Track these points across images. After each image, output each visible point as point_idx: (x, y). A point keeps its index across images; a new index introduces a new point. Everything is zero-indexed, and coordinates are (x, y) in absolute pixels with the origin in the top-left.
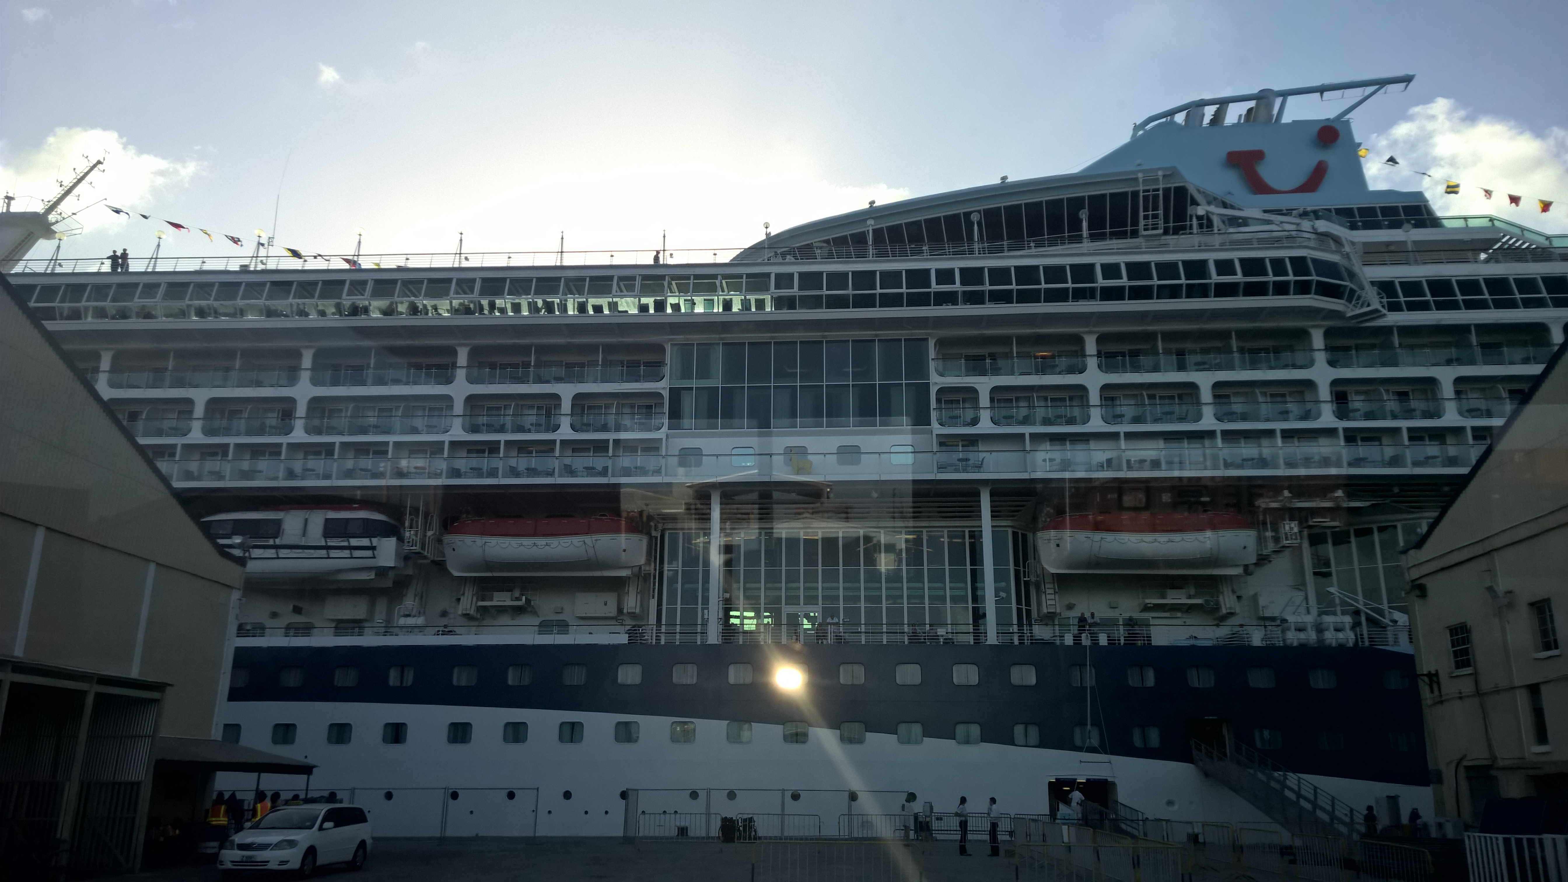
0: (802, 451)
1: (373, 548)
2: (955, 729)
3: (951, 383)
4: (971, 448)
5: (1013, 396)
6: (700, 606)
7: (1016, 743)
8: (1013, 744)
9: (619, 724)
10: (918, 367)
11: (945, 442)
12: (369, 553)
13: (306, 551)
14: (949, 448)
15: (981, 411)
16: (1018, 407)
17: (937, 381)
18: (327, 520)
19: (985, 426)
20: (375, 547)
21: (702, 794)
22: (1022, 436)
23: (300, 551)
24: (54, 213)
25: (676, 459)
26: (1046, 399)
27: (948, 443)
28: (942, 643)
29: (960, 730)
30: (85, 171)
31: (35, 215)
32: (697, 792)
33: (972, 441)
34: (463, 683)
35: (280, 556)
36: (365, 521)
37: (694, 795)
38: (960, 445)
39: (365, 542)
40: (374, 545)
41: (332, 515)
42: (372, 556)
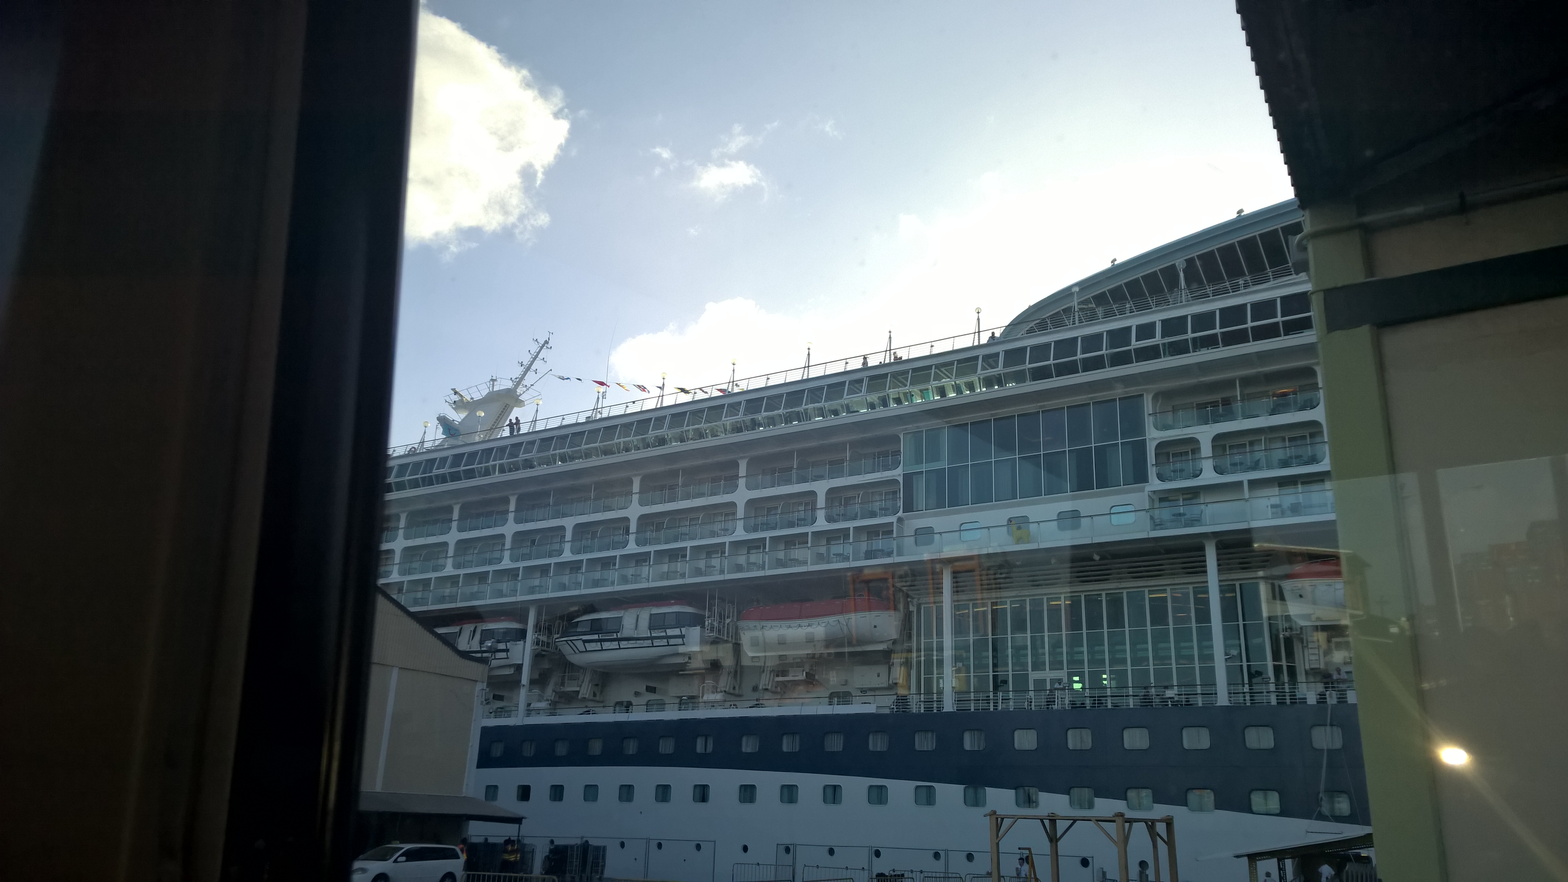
0: (1025, 520)
1: (682, 637)
2: (1186, 796)
3: (1170, 437)
4: (1194, 501)
5: (1246, 440)
6: (935, 676)
7: (1254, 812)
8: (1251, 811)
9: (871, 787)
10: (1135, 425)
11: (1164, 498)
12: (680, 641)
13: (638, 641)
14: (1172, 503)
15: (1203, 461)
16: (1252, 452)
17: (1154, 436)
18: (651, 615)
19: (1208, 476)
20: (684, 635)
21: (942, 854)
22: (1240, 484)
23: (634, 642)
24: (520, 386)
25: (912, 539)
26: (1283, 439)
27: (1170, 498)
28: (1170, 706)
29: (1193, 796)
30: (537, 351)
31: (508, 390)
32: (938, 852)
33: (1193, 493)
34: (749, 750)
35: (621, 647)
36: (677, 614)
37: (937, 856)
38: (1181, 500)
39: (676, 632)
40: (683, 633)
41: (655, 611)
42: (682, 643)
